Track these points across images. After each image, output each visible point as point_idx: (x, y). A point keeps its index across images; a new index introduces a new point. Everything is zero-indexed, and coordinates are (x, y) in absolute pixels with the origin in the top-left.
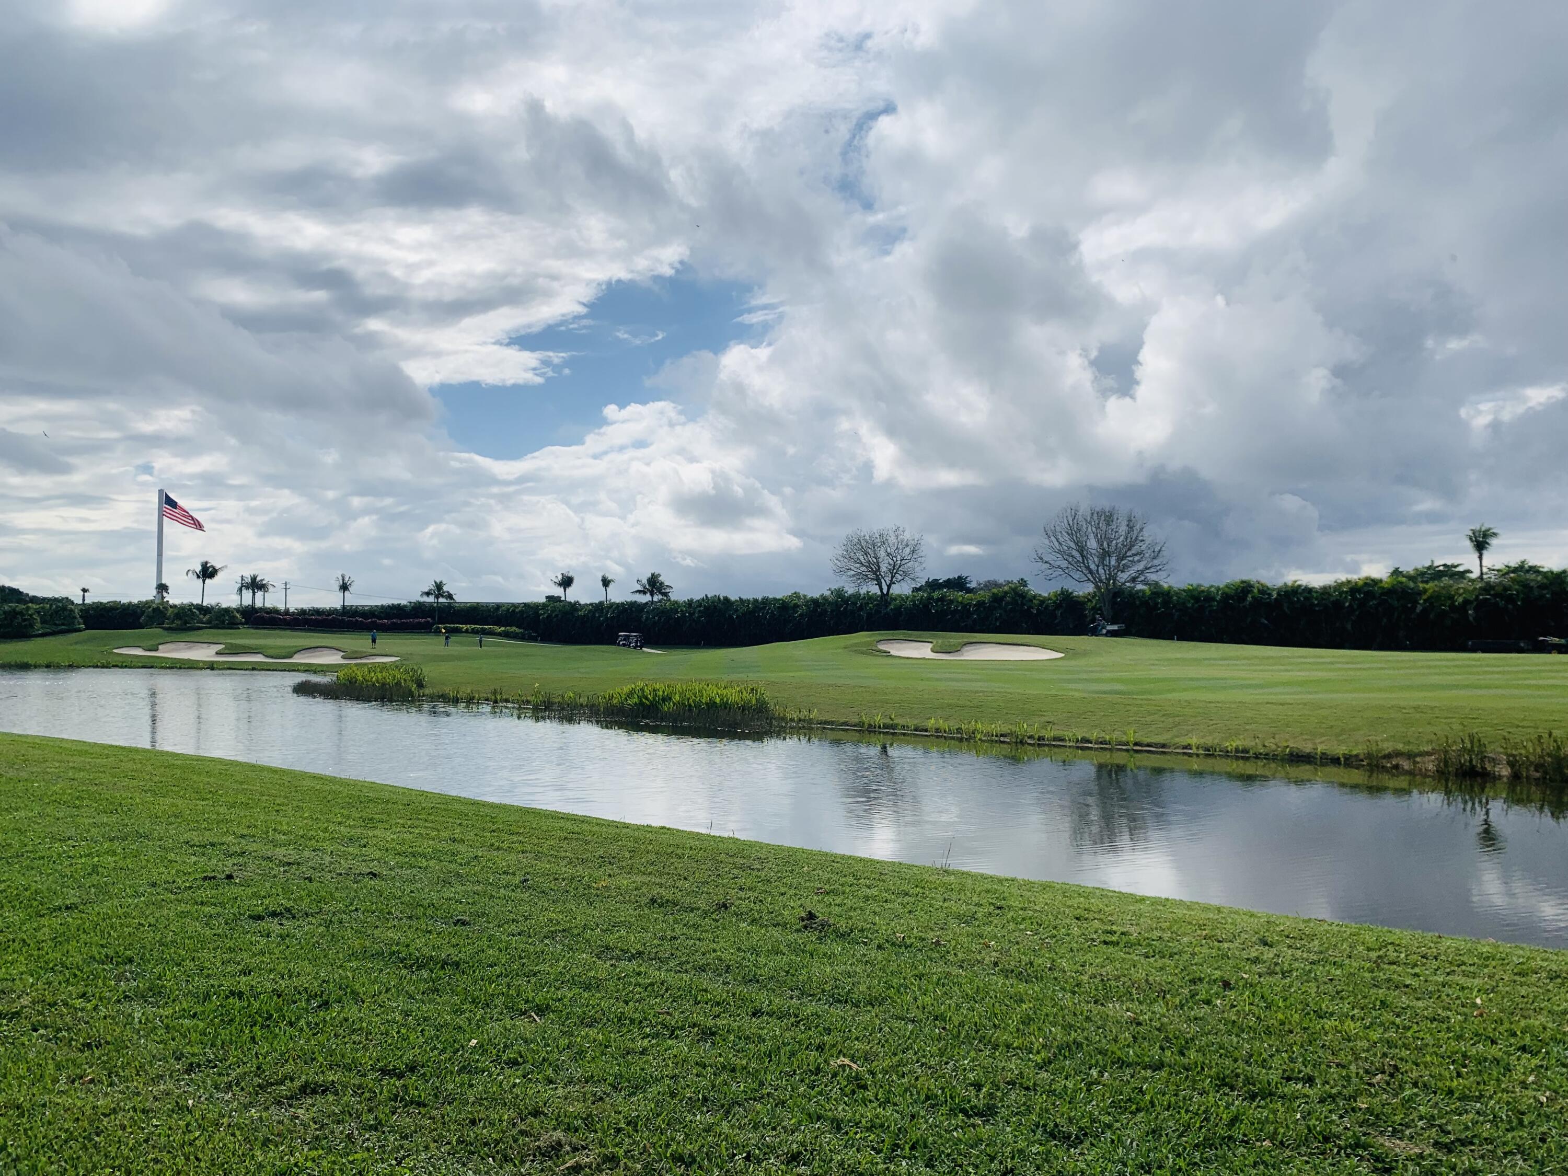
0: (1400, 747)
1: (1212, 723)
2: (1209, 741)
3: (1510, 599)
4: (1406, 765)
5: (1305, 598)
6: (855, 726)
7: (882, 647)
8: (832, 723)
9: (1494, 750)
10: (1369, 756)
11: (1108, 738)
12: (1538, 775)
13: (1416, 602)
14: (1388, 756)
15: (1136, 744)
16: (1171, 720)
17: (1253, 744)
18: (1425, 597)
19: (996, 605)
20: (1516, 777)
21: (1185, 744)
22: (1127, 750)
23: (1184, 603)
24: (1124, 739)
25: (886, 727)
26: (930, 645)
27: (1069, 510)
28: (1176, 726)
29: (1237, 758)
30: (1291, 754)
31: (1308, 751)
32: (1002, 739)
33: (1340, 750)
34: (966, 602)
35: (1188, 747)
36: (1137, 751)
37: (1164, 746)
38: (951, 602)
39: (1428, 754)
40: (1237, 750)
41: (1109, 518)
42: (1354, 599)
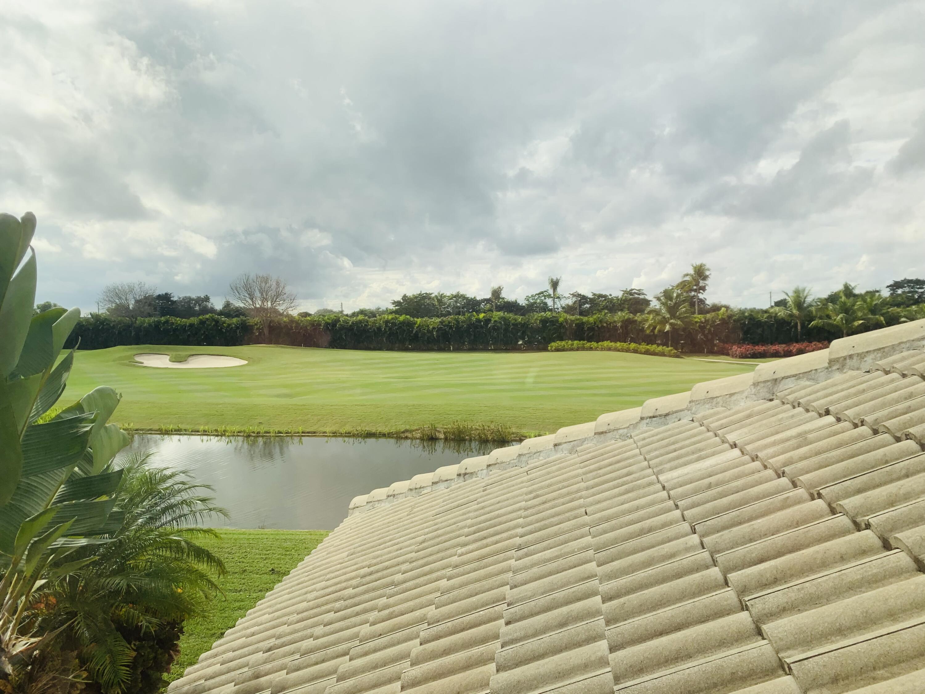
0: (408, 427)
1: (334, 418)
2: (334, 429)
3: (451, 328)
4: (409, 435)
5: (365, 325)
6: (156, 431)
7: (138, 359)
8: (142, 430)
9: (439, 426)
10: (396, 433)
11: (290, 431)
12: (453, 437)
13: (413, 328)
14: (403, 432)
15: (303, 433)
16: (316, 418)
17: (352, 429)
18: (417, 325)
19: (201, 326)
20: (446, 439)
21: (324, 431)
22: (299, 436)
23: (306, 327)
24: (297, 431)
25: (175, 431)
26: (168, 357)
27: (244, 276)
28: (319, 421)
29: (346, 436)
30: (367, 434)
31: (374, 431)
32: (239, 434)
33: (386, 430)
34: (182, 324)
35: (325, 432)
36: (303, 436)
37: (315, 433)
38: (173, 323)
39: (417, 430)
40: (346, 433)
41: (266, 280)
42: (386, 326)
